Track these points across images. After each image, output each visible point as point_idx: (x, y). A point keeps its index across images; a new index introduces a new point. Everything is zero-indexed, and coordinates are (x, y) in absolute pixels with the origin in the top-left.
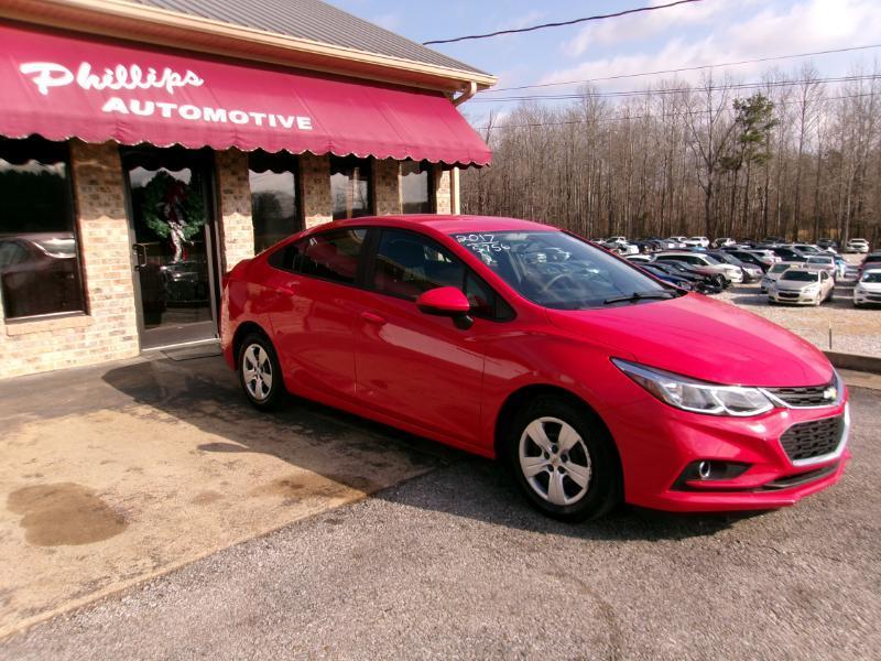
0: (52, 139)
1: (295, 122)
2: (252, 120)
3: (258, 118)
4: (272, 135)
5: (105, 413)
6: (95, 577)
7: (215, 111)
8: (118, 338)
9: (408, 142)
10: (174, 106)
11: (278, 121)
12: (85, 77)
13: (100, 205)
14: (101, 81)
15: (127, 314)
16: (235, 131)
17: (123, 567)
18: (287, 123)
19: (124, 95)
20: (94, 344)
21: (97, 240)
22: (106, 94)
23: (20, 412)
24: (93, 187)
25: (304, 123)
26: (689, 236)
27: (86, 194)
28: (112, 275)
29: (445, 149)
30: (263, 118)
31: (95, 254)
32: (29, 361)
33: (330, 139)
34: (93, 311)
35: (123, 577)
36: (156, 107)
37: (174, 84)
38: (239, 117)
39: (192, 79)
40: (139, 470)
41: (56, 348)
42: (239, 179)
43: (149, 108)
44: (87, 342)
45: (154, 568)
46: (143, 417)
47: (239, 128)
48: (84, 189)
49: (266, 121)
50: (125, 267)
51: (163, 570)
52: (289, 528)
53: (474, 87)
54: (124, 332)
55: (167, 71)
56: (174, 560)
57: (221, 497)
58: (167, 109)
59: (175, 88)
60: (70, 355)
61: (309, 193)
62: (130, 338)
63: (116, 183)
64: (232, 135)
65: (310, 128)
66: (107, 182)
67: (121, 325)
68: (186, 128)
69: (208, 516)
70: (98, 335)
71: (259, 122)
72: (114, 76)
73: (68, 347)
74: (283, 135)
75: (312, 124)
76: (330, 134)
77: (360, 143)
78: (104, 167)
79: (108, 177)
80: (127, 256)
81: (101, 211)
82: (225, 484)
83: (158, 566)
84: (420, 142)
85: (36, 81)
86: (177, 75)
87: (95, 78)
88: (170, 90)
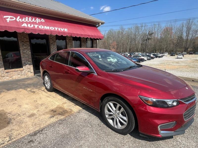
0: (10, 31)
1: (64, 30)
2: (55, 29)
3: (56, 29)
4: (59, 32)
5: (21, 90)
7: (47, 27)
8: (29, 72)
9: (87, 34)
10: (38, 26)
11: (60, 29)
12: (18, 19)
14: (22, 20)
15: (31, 68)
16: (51, 31)
18: (62, 30)
19: (27, 23)
21: (24, 53)
22: (23, 23)
24: (23, 42)
25: (66, 30)
26: (138, 52)
27: (21, 44)
28: (28, 60)
29: (94, 36)
30: (57, 29)
31: (23, 56)
32: (10, 77)
33: (71, 33)
34: (24, 67)
37: (38, 21)
38: (52, 28)
39: (42, 20)
40: (20, 106)
41: (16, 75)
42: (54, 41)
43: (32, 26)
44: (23, 73)
46: (28, 91)
47: (52, 31)
48: (21, 43)
49: (58, 29)
50: (30, 59)
53: (100, 24)
54: (31, 71)
55: (37, 19)
56: (15, 138)
57: (36, 115)
58: (36, 26)
59: (38, 22)
60: (19, 76)
61: (68, 44)
62: (32, 73)
63: (28, 42)
65: (67, 31)
66: (26, 41)
67: (30, 70)
68: (40, 30)
70: (25, 72)
72: (25, 19)
74: (62, 32)
75: (68, 30)
77: (78, 34)
78: (25, 38)
79: (26, 40)
80: (31, 56)
81: (25, 47)
82: (38, 111)
83: (9, 141)
84: (90, 34)
85: (7, 19)
86: (39, 20)
87: (21, 19)
88: (37, 22)
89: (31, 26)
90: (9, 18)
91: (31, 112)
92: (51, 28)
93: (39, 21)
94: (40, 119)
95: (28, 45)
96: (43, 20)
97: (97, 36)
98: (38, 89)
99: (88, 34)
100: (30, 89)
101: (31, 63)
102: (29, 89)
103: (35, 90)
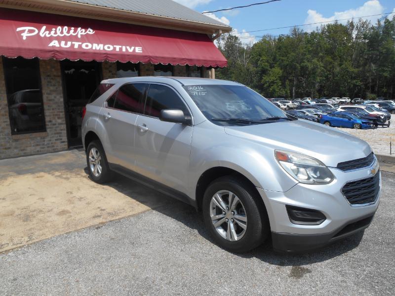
0: (27, 58)
1: (134, 50)
2: (115, 49)
3: (118, 48)
4: (123, 55)
5: (42, 174)
6: (3, 243)
7: (98, 45)
8: (59, 141)
9: (187, 57)
10: (80, 43)
11: (126, 49)
12: (44, 32)
13: (51, 85)
14: (49, 34)
15: (63, 131)
16: (107, 54)
17: (16, 240)
18: (131, 50)
19: (59, 39)
20: (48, 144)
21: (50, 100)
22: (51, 39)
23: (10, 172)
24: (49, 78)
27: (46, 81)
28: (57, 115)
29: (205, 60)
31: (49, 106)
33: (150, 57)
34: (48, 130)
35: (14, 244)
36: (72, 44)
37: (81, 34)
38: (109, 48)
39: (89, 31)
40: (43, 199)
41: (33, 145)
43: (69, 44)
44: (46, 143)
45: (27, 241)
46: (56, 176)
47: (108, 52)
48: (45, 79)
49: (121, 49)
50: (62, 112)
51: (31, 242)
52: (90, 228)
53: (221, 31)
54: (61, 139)
55: (79, 29)
56: (37, 239)
57: (70, 213)
58: (76, 45)
59: (81, 35)
60: (38, 148)
62: (64, 142)
63: (58, 76)
64: (105, 55)
65: (141, 52)
66: (54, 76)
67: (60, 136)
68: (84, 53)
69: (59, 220)
70: (50, 140)
71: (118, 49)
72: (56, 31)
73: (37, 145)
74: (128, 55)
75: (143, 50)
76: (151, 55)
77: (164, 58)
78: (53, 70)
79: (55, 73)
80: (63, 107)
81: (52, 88)
82: (74, 207)
83: (29, 241)
84: (193, 57)
85: (22, 34)
86: (84, 30)
87: (47, 32)
88: (79, 36)
89: (66, 44)
90: (26, 32)
91: (62, 208)
92: (106, 47)
93: (83, 33)
94: (77, 219)
95: (59, 82)
96: (91, 31)
97: (210, 61)
98: (74, 174)
99: (189, 58)
100: (60, 174)
101: (63, 121)
102: (57, 173)
103: (69, 176)
